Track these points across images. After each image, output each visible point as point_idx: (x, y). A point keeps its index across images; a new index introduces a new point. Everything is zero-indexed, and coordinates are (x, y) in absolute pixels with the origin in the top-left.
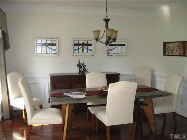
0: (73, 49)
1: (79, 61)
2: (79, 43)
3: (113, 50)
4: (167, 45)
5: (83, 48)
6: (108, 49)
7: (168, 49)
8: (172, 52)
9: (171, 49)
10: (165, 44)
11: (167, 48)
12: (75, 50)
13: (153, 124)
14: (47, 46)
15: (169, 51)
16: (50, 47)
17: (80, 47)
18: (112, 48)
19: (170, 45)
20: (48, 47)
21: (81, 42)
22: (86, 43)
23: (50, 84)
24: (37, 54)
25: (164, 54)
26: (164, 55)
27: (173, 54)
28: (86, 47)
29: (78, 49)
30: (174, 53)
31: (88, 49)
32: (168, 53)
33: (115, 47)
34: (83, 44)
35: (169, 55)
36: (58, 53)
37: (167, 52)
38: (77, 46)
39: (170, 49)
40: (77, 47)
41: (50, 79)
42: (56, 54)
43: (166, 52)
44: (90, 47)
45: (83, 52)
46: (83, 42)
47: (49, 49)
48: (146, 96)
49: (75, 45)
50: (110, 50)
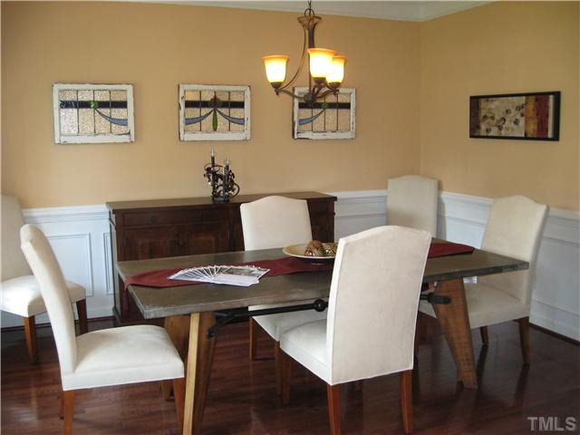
0: (182, 120)
1: (213, 158)
2: (203, 99)
3: (311, 120)
4: (483, 103)
5: (215, 116)
6: (296, 119)
7: (485, 117)
8: (500, 128)
9: (497, 118)
10: (475, 102)
11: (483, 115)
12: (189, 122)
13: (468, 360)
14: (95, 108)
15: (489, 123)
16: (105, 111)
17: (205, 111)
18: (310, 116)
19: (495, 104)
20: (100, 113)
21: (208, 97)
22: (224, 98)
23: (109, 238)
24: (63, 139)
25: (474, 134)
26: (471, 136)
27: (503, 133)
28: (225, 111)
29: (201, 119)
30: (507, 129)
31: (231, 120)
32: (487, 131)
33: (319, 111)
34: (215, 104)
35: (489, 135)
36: (132, 133)
37: (483, 127)
38: (196, 109)
39: (493, 118)
40: (195, 112)
41: (110, 219)
42: (127, 137)
43: (479, 127)
44: (236, 113)
45: (215, 129)
46: (215, 96)
47: (103, 119)
48: (448, 274)
49: (189, 104)
50: (302, 122)
